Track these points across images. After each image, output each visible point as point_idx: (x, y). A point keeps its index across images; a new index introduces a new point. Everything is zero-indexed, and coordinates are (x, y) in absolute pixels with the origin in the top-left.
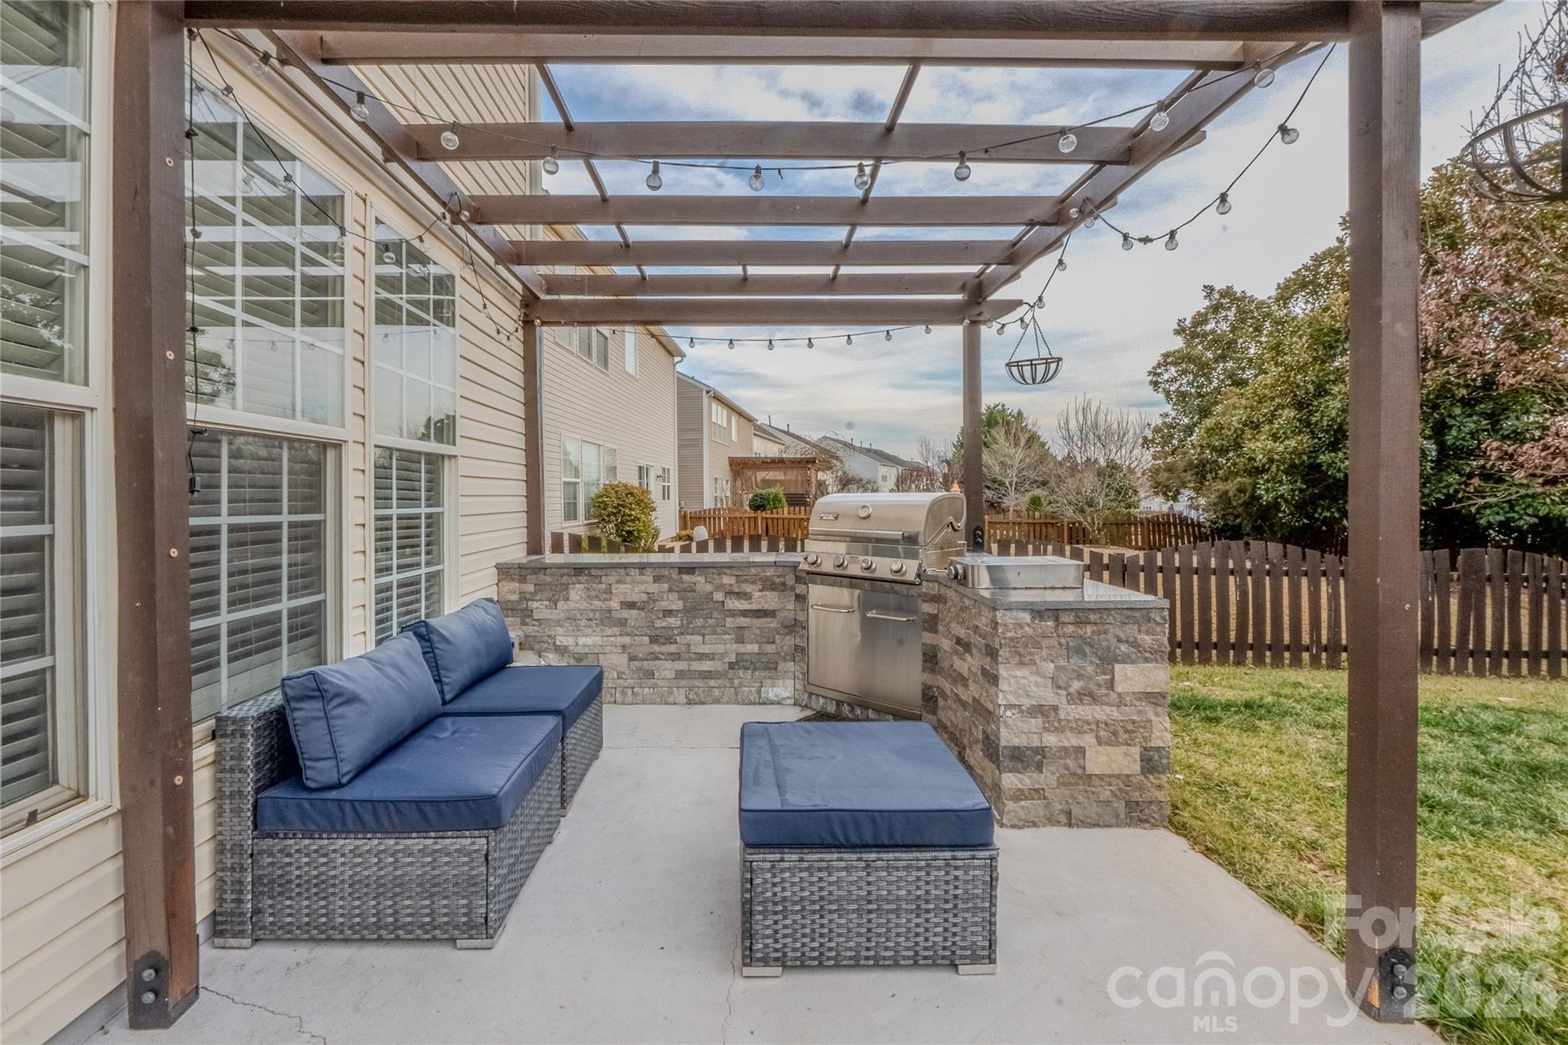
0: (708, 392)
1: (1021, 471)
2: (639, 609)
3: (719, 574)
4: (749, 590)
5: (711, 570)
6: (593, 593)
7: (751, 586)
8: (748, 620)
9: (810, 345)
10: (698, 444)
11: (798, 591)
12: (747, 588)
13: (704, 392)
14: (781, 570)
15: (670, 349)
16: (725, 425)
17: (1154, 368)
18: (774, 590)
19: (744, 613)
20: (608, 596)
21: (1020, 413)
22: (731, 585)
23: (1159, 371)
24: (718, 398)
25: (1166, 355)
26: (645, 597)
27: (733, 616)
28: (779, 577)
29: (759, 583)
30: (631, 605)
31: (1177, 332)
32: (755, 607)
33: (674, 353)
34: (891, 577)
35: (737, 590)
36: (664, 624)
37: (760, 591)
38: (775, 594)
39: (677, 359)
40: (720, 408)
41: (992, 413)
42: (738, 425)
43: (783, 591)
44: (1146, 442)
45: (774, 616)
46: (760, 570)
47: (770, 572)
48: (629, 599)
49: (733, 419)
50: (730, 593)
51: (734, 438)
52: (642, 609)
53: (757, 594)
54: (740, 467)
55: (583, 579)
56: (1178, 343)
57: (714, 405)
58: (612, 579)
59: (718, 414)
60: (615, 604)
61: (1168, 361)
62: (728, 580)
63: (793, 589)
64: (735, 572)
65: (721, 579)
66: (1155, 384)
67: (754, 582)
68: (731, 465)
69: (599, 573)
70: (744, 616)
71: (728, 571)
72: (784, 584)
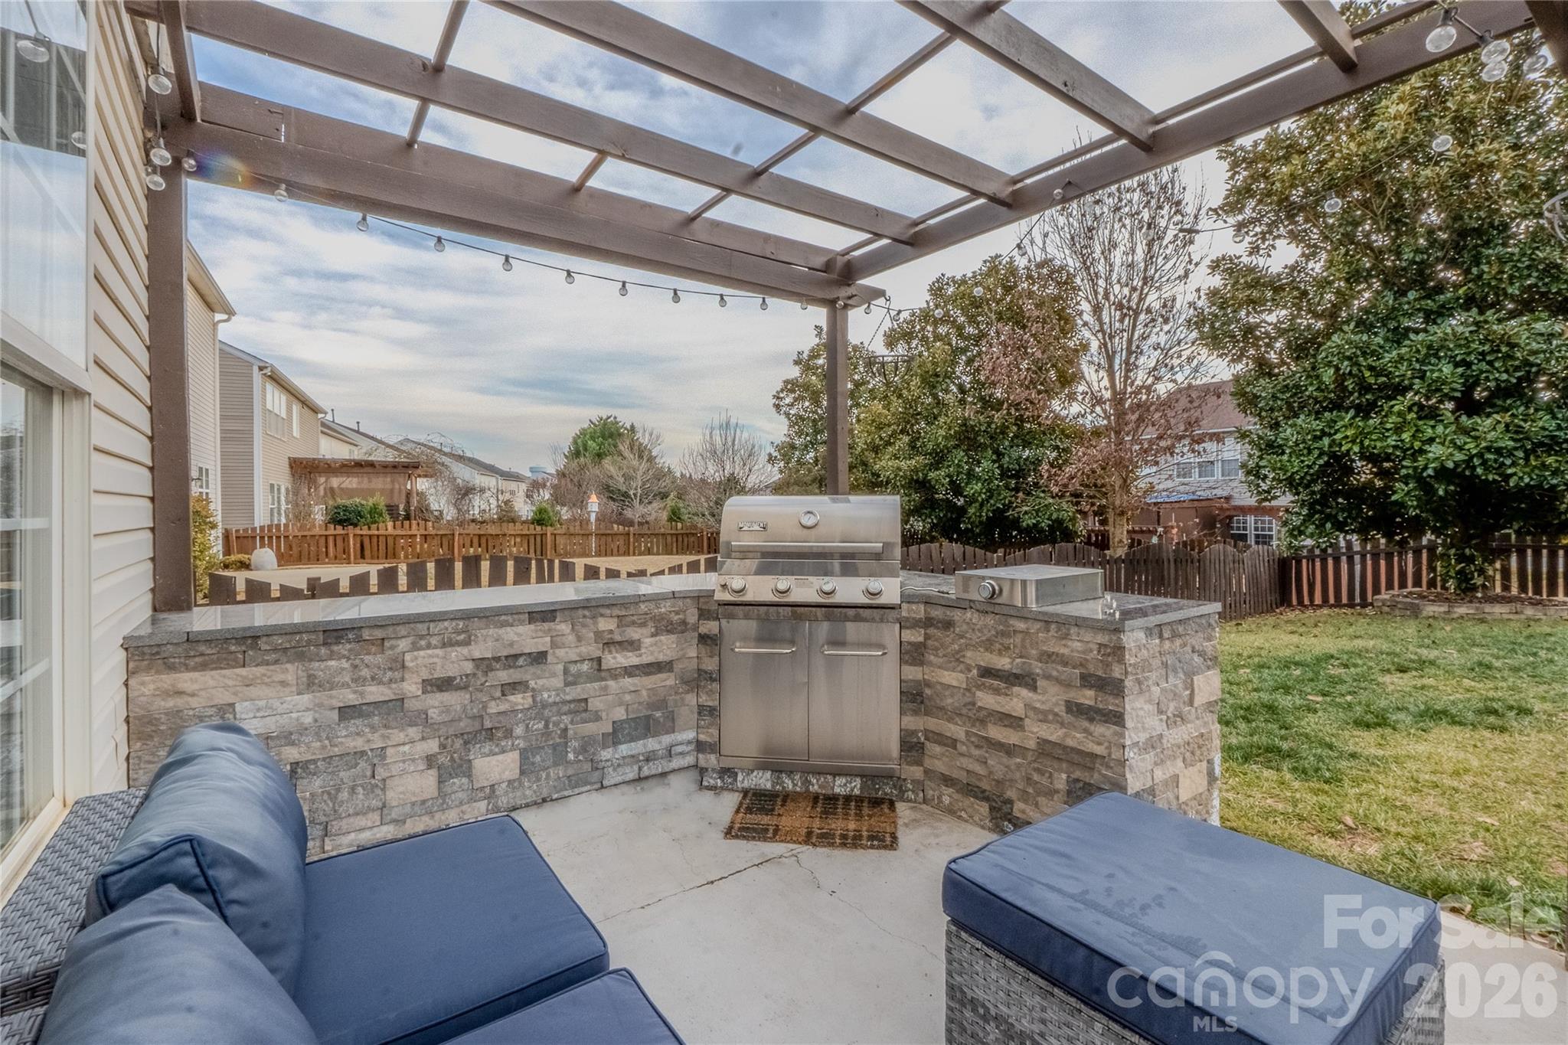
0: (261, 369)
1: (644, 484)
2: (458, 688)
3: (594, 617)
4: (636, 636)
5: (580, 612)
6: (365, 672)
7: (639, 630)
8: (636, 680)
9: (676, 297)
10: (246, 437)
11: (703, 630)
12: (634, 633)
13: (256, 369)
14: (680, 603)
15: (211, 299)
16: (284, 415)
17: (778, 392)
18: (669, 632)
19: (629, 671)
20: (397, 675)
21: (632, 426)
22: (611, 632)
23: (782, 395)
24: (276, 379)
25: (786, 382)
26: (469, 667)
27: (615, 677)
28: (677, 613)
29: (651, 624)
30: (444, 684)
31: (797, 363)
32: (647, 659)
33: (216, 307)
34: (865, 600)
35: (618, 638)
36: (503, 707)
37: (653, 635)
38: (673, 637)
39: (218, 317)
40: (277, 393)
41: (605, 424)
42: (301, 416)
43: (683, 632)
44: (771, 459)
45: (671, 670)
46: (652, 606)
47: (665, 608)
48: (438, 674)
49: (294, 407)
50: (609, 644)
51: (296, 433)
52: (466, 688)
53: (648, 641)
54: (305, 470)
55: (343, 649)
56: (795, 372)
57: (270, 387)
58: (403, 644)
59: (275, 400)
60: (411, 687)
61: (790, 386)
62: (605, 624)
63: (696, 628)
64: (616, 612)
65: (595, 623)
66: (777, 407)
67: (643, 625)
68: (291, 467)
69: (379, 634)
70: (631, 675)
71: (608, 612)
72: (684, 622)
